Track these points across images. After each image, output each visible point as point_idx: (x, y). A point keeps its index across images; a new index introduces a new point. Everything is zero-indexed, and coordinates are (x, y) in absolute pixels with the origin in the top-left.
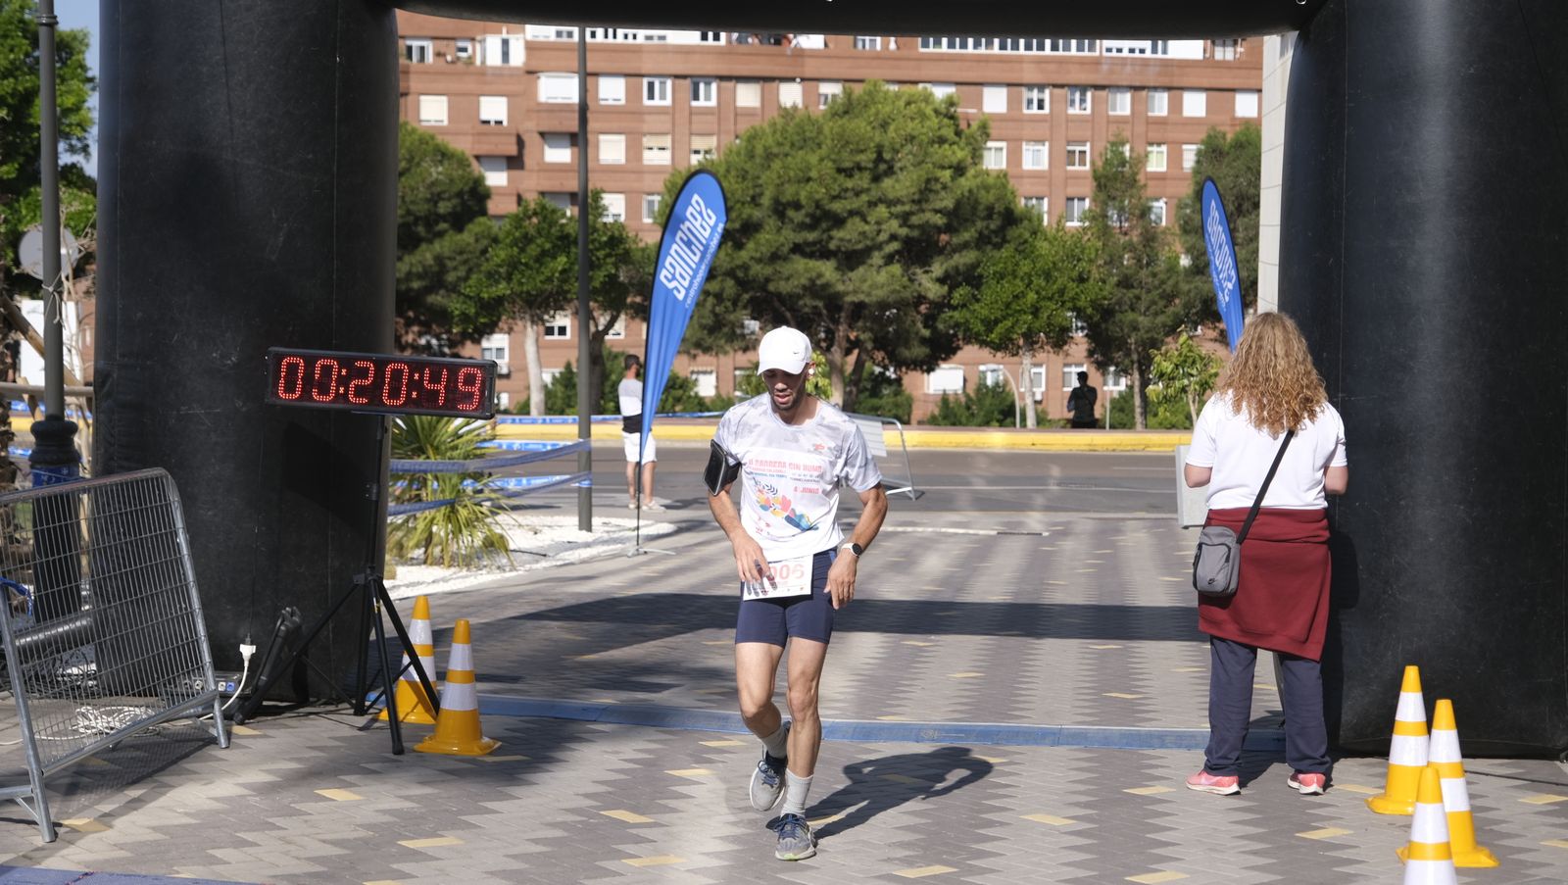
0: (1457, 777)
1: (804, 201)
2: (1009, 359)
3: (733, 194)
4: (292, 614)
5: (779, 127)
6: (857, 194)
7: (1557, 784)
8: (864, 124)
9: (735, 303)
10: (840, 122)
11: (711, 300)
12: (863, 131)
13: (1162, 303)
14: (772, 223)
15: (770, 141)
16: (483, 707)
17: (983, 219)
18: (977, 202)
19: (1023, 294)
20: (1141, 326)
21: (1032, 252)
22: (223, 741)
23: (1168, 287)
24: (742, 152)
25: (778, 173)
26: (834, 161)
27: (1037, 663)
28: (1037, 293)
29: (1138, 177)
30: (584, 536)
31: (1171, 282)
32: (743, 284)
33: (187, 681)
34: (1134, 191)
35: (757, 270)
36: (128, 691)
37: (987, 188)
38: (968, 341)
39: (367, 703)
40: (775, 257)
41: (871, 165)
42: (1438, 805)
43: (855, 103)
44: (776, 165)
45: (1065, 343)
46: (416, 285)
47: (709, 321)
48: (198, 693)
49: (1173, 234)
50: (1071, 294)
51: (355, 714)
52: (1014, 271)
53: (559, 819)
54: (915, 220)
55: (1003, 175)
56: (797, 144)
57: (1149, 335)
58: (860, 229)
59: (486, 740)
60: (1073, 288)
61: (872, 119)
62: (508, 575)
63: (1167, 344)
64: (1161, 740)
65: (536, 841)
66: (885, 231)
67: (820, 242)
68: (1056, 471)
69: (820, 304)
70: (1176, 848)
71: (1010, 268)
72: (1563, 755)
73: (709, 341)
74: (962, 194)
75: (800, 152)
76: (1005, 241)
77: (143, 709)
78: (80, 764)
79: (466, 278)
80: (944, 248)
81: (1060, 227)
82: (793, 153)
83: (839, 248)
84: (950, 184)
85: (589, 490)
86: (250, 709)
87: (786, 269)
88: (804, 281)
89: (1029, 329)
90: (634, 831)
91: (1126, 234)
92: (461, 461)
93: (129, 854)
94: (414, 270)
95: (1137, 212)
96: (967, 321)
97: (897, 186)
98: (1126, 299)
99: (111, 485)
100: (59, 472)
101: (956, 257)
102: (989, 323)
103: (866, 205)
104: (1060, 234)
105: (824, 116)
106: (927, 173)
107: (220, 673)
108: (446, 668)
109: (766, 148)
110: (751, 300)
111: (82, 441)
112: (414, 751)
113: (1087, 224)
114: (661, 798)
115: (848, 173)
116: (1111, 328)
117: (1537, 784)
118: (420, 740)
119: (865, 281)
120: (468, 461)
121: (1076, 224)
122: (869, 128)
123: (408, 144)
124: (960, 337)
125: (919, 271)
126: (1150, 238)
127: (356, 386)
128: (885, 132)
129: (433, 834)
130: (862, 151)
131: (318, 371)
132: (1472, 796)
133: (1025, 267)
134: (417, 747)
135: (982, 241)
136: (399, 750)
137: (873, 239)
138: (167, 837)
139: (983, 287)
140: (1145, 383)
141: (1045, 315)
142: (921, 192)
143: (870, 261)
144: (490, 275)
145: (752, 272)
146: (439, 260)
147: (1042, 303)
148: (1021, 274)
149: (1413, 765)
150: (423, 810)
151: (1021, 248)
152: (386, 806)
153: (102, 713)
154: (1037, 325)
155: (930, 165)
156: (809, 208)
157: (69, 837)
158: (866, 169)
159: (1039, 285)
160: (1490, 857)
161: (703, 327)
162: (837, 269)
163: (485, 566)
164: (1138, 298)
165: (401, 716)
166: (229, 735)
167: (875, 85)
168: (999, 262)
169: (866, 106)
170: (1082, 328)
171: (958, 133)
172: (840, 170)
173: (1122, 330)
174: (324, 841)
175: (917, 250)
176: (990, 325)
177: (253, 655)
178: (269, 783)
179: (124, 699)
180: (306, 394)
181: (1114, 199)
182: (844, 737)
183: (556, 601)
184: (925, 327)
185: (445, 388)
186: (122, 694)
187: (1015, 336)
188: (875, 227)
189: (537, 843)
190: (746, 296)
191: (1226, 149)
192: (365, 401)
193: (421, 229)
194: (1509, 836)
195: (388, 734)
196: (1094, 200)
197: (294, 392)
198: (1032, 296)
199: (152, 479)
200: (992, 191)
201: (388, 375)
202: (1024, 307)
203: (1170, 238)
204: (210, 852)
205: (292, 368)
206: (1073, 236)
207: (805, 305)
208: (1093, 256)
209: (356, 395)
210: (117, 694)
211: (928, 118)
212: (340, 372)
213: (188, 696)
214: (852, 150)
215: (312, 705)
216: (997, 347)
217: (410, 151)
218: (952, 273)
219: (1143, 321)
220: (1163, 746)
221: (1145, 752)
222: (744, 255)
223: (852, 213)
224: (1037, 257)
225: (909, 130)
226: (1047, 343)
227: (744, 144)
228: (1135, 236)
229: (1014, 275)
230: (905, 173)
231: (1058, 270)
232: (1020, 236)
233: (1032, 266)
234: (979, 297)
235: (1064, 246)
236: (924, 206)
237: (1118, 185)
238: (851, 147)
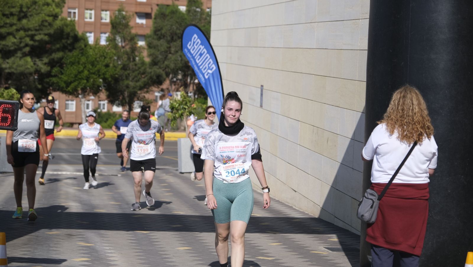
2: (74, 98)
6: (11, 25)
17: (65, 39)
18: (63, 31)
19: (82, 71)
20: (130, 86)
21: (86, 54)
23: (142, 70)
28: (88, 71)
31: (143, 68)
37: (67, 26)
38: (55, 90)
41: (17, 13)
45: (98, 92)
49: (144, 48)
50: (103, 71)
54: (37, 38)
57: (133, 90)
58: (12, 41)
60: (103, 70)
63: (140, 94)
66: (23, 42)
71: (77, 60)
74: (57, 29)
76: (74, 48)
80: (48, 50)
81: (97, 44)
83: (2, 49)
84: (51, 23)
89: (84, 86)
91: (124, 47)
95: (129, 38)
96: (58, 83)
98: (124, 74)
101: (54, 54)
103: (15, 30)
104: (98, 46)
106: (42, 18)
113: (108, 43)
115: (7, 16)
116: (118, 87)
119: (14, 63)
121: (103, 42)
124: (51, 88)
125: (37, 60)
126: (134, 49)
130: (13, 7)
133: (83, 60)
135: (64, 48)
137: (18, 46)
139: (65, 68)
140: (131, 109)
141: (92, 80)
142: (39, 26)
143: (16, 55)
147: (91, 75)
148: (82, 63)
151: (81, 51)
154: (87, 84)
155: (44, 15)
158: (15, 15)
159: (89, 68)
164: (129, 74)
168: (72, 57)
170: (104, 86)
171: (53, 1)
172: (4, 15)
173: (122, 88)
175: (37, 51)
176: (68, 84)
181: (119, 32)
184: (39, 84)
187: (79, 89)
188: (19, 40)
191: (167, 14)
196: (111, 33)
198: (86, 72)
200: (69, 27)
202: (83, 77)
206: (102, 47)
208: (111, 56)
216: (70, 93)
218: (53, 61)
219: (132, 84)
223: (9, 34)
224: (88, 56)
226: (90, 91)
228: (128, 48)
229: (79, 63)
230: (32, 17)
231: (98, 62)
232: (80, 47)
233: (86, 59)
234: (63, 72)
235: (99, 52)
236: (41, 32)
237: (121, 27)
238: (9, 5)
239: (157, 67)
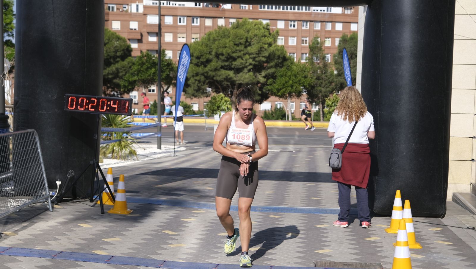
0: (411, 223)
1: (224, 53)
2: (284, 100)
3: (204, 51)
4: (72, 172)
5: (217, 32)
6: (240, 51)
7: (440, 225)
8: (242, 31)
9: (204, 83)
10: (235, 30)
11: (197, 82)
12: (242, 33)
13: (328, 84)
14: (215, 60)
15: (215, 36)
16: (128, 200)
17: (277, 59)
18: (275, 54)
19: (288, 81)
20: (322, 91)
21: (291, 69)
22: (51, 209)
23: (330, 80)
24: (207, 39)
25: (217, 45)
26: (233, 42)
27: (290, 189)
28: (292, 81)
29: (322, 48)
30: (159, 151)
31: (331, 78)
32: (207, 77)
33: (41, 192)
34: (321, 52)
35: (211, 73)
36: (23, 195)
37: (278, 50)
38: (272, 95)
39: (94, 199)
40: (216, 70)
41: (244, 43)
42: (405, 230)
43: (240, 25)
44: (217, 43)
45: (300, 96)
46: (110, 77)
47: (196, 88)
48: (44, 195)
49: (332, 64)
50: (302, 81)
51: (90, 202)
52: (286, 75)
53: (150, 233)
54: (257, 59)
55: (283, 47)
56: (223, 37)
57: (325, 94)
58: (241, 62)
59: (128, 210)
60: (303, 80)
61: (245, 29)
62: (136, 162)
63: (330, 96)
64: (326, 211)
65: (143, 239)
66: (248, 62)
67: (229, 65)
68: (297, 133)
69: (229, 83)
70: (329, 243)
71: (285, 73)
72: (441, 216)
73: (196, 94)
74: (271, 52)
75: (224, 39)
76: (283, 66)
77: (27, 200)
78: (9, 216)
79: (125, 75)
80: (265, 67)
81: (299, 62)
82: (221, 39)
83: (235, 67)
84: (267, 49)
85: (160, 137)
86: (59, 200)
87: (219, 73)
88: (224, 77)
89: (290, 92)
90: (171, 237)
91: (318, 64)
92: (123, 128)
93: (23, 242)
94: (110, 72)
95: (322, 58)
96: (272, 89)
97: (252, 49)
98: (318, 83)
99: (18, 134)
100: (3, 130)
101: (269, 70)
102: (278, 90)
103: (243, 55)
104: (299, 64)
105: (231, 28)
106: (261, 46)
107: (50, 190)
108: (117, 189)
109: (213, 38)
110: (209, 82)
111: (10, 121)
112: (108, 213)
113: (307, 61)
114: (179, 227)
115: (237, 45)
116: (314, 91)
117: (434, 225)
118: (109, 209)
119: (242, 77)
120: (125, 128)
121: (304, 61)
122: (244, 32)
123: (108, 35)
124: (270, 93)
125: (258, 74)
126: (325, 65)
127: (91, 106)
128: (249, 33)
129: (113, 237)
130: (242, 39)
131: (80, 101)
132: (415, 228)
133: (289, 73)
134: (108, 212)
135: (276, 66)
136: (103, 213)
137: (244, 65)
138: (34, 237)
139: (277, 79)
140: (323, 108)
141: (295, 87)
142: (259, 51)
143: (244, 71)
144: (132, 74)
145: (209, 74)
146: (117, 69)
147: (294, 84)
148: (288, 75)
149: (398, 219)
150: (110, 230)
151: (288, 68)
152: (99, 229)
153: (16, 201)
154: (292, 90)
155: (262, 43)
156: (226, 55)
157: (5, 237)
158: (243, 44)
159: (293, 79)
160: (420, 246)
161: (195, 90)
162: (234, 73)
163: (129, 159)
164: (322, 83)
165: (104, 202)
166: (53, 208)
167: (246, 19)
168: (281, 72)
169: (243, 26)
170: (306, 92)
171: (270, 34)
172: (235, 44)
173: (317, 92)
174: (80, 239)
175: (257, 68)
176: (279, 90)
177: (60, 184)
178: (64, 222)
179: (22, 197)
180: (76, 108)
181: (315, 54)
182: (233, 210)
183: (150, 169)
184: (260, 90)
185: (117, 106)
186: (21, 195)
187: (286, 94)
188: (245, 61)
189: (143, 240)
190: (207, 81)
191: (348, 40)
192: (94, 110)
193: (112, 60)
194: (426, 240)
195: (100, 208)
196: (309, 54)
197: (73, 107)
198: (291, 82)
199: (31, 132)
200: (280, 51)
201: (100, 102)
202: (289, 85)
203: (331, 66)
204: (47, 242)
205: (72, 100)
206: (303, 64)
207: (225, 84)
208: (309, 70)
209: (91, 108)
210: (20, 195)
211: (261, 29)
212: (86, 101)
213: (41, 196)
214: (239, 39)
215: (78, 199)
216: (281, 97)
217: (109, 37)
218: (268, 75)
219: (323, 90)
220: (326, 213)
221: (321, 215)
222: (207, 69)
223: (239, 57)
224: (292, 70)
225: (255, 33)
226: (295, 96)
227: (207, 36)
228: (321, 65)
229: (286, 76)
230: (254, 45)
231: (299, 74)
232: (288, 64)
233: (291, 73)
234: (275, 82)
235: (300, 67)
236: (260, 55)
237: (316, 50)
238: (238, 37)
239: (341, 77)
